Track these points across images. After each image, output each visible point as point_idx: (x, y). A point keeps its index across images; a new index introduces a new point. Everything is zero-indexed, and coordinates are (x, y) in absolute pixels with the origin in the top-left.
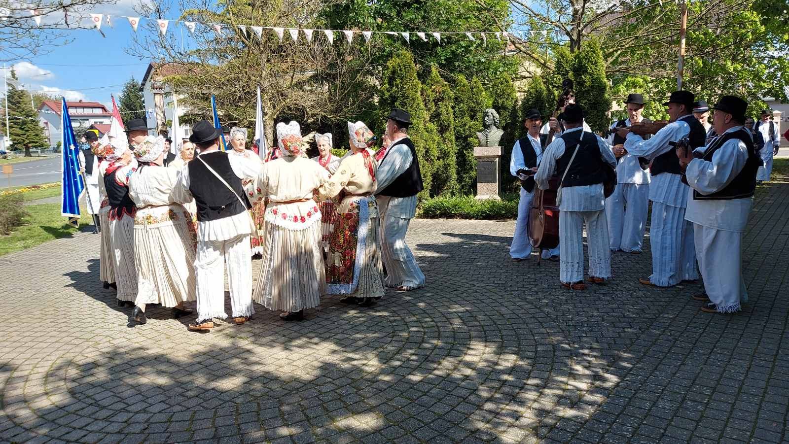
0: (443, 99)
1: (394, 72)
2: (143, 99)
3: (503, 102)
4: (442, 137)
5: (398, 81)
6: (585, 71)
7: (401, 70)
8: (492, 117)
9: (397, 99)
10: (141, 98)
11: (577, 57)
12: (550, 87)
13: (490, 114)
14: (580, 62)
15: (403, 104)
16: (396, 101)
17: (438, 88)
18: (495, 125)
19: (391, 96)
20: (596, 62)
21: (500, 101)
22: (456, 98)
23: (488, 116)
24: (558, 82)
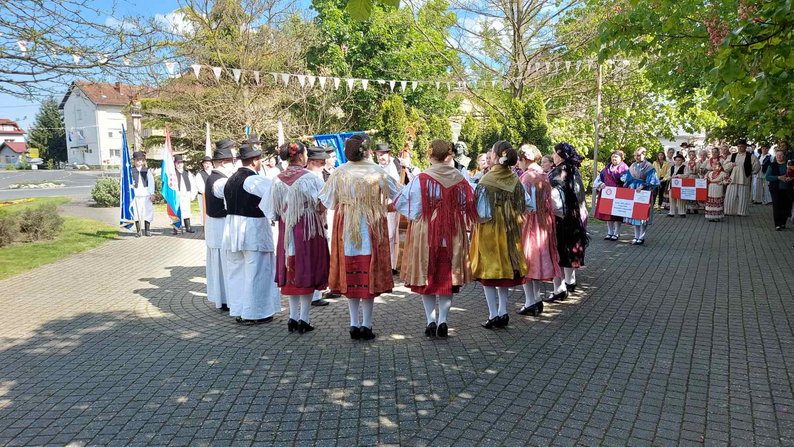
0: (421, 133)
1: (387, 111)
2: (61, 117)
3: (467, 136)
4: (421, 162)
5: (392, 119)
6: (533, 117)
7: (393, 110)
8: (462, 148)
9: (391, 132)
10: (60, 115)
11: (526, 106)
12: (508, 127)
13: (461, 145)
14: (529, 110)
15: (396, 137)
16: (390, 134)
17: (418, 124)
18: (464, 154)
19: (385, 129)
20: (540, 111)
21: (465, 136)
22: (431, 132)
23: (459, 147)
24: (513, 123)
